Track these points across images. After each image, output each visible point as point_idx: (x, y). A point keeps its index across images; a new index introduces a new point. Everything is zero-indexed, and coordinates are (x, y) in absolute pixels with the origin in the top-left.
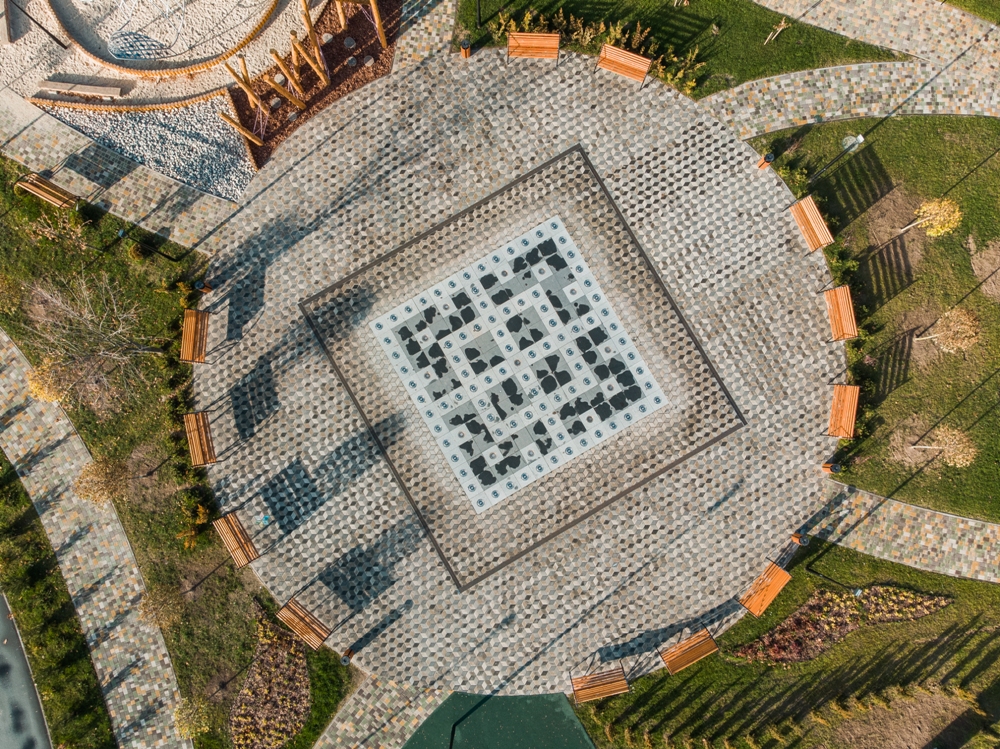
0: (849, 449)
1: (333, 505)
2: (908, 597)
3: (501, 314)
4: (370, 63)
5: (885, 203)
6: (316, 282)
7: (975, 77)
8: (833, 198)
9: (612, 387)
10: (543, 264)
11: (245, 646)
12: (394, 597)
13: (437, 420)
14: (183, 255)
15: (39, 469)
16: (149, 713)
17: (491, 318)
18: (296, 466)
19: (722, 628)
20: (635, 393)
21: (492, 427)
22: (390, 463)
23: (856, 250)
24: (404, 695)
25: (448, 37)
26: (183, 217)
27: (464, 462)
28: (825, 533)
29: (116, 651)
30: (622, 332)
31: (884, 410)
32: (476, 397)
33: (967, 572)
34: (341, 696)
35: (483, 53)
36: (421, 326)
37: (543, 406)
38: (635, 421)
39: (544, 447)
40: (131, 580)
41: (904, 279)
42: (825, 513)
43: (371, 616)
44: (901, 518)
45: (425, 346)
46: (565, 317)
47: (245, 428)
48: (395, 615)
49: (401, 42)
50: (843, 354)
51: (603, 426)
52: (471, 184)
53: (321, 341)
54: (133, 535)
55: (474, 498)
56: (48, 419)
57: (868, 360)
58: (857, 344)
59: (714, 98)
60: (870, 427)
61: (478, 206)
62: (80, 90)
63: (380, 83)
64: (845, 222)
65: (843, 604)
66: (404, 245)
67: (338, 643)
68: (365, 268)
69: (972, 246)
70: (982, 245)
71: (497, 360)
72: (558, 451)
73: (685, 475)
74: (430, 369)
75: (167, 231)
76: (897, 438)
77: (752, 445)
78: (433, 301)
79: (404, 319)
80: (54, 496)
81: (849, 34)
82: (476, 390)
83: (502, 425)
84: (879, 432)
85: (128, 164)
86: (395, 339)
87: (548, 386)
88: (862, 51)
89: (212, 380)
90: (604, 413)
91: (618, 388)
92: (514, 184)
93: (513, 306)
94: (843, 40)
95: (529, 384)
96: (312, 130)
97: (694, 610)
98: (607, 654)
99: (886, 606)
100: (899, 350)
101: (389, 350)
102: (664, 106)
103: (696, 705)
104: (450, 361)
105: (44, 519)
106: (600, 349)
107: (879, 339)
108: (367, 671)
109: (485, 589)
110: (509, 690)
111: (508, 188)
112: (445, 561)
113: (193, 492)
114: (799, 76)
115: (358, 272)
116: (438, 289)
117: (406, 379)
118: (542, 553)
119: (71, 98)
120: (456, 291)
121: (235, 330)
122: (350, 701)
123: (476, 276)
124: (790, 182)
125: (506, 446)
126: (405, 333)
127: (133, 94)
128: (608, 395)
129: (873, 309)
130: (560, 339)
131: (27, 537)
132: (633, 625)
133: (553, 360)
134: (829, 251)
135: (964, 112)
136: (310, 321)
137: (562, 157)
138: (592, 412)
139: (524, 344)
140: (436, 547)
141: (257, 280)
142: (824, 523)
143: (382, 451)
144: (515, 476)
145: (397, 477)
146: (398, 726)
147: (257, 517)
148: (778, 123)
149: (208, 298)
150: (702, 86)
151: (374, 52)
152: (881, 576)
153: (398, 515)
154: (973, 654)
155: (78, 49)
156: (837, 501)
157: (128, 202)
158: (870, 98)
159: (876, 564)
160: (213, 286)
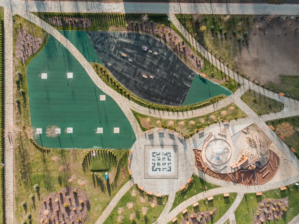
0: (137, 186)
1: (159, 138)
2: (122, 184)
3: (167, 163)
4: (197, 165)
5: (157, 203)
6: (179, 148)
7: (163, 218)
8: (160, 199)
9: (155, 169)
10: (169, 169)
11: (151, 124)
12: (148, 139)
13: (161, 152)
14: (189, 138)
15: (177, 114)
16: (150, 112)
17: (167, 162)
18: (164, 137)
19: (128, 166)
20: (153, 170)
21: (157, 156)
22: (159, 145)
23: (154, 198)
24: (139, 135)
25: (195, 173)
26: (192, 140)
27: (156, 152)
28: (131, 180)
29: (157, 113)
30: (159, 173)
31: (139, 192)
32: (161, 156)
33: (120, 190)
34: (142, 130)
35: (192, 175)
36: (170, 155)
37: (156, 162)
38: (150, 169)
39: (153, 160)
40: (162, 117)
41: (149, 201)
42: (133, 181)
43: (147, 136)
44: (128, 187)
45: (168, 154)
46: (163, 168)
47: (170, 134)
48: (146, 138)
49: (197, 168)
50: (145, 191)
51: (151, 166)
52: (180, 167)
53: (173, 145)
54: (166, 119)
55: (152, 151)
56: (181, 117)
57: (144, 193)
58: (146, 193)
59: (175, 194)
60: (138, 189)
61: (178, 167)
62: (209, 137)
63: (194, 164)
64: (157, 198)
65: (124, 178)
66: (178, 158)
67: (147, 132)
68: (178, 153)
69: (148, 208)
70: (148, 209)
71: (163, 160)
72: (152, 161)
73: (143, 171)
74: (165, 154)
75: (192, 138)
76: (136, 191)
77: (142, 178)
78: (171, 157)
79: (171, 154)
80: (174, 115)
81: (174, 209)
82: (161, 157)
83: (157, 157)
84: (137, 190)
85: (200, 137)
86: (170, 152)
87: (158, 163)
88: (172, 209)
89: (176, 134)
90: (153, 167)
91: (154, 169)
92: (178, 171)
93: (167, 164)
94: (174, 208)
95: (159, 162)
96: (193, 156)
97: (131, 164)
98: (132, 155)
99: (122, 181)
100: (143, 196)
101: (169, 151)
102: (177, 189)
103: (123, 160)
104: (165, 156)
105: (172, 112)
106: (158, 170)
107: (145, 195)
108: (143, 133)
109: (144, 147)
110: (134, 144)
111: (178, 170)
112: (148, 145)
113: (167, 127)
114: (173, 203)
115: (178, 152)
116: (172, 158)
117: (166, 151)
118: (144, 154)
119: (209, 135)
120: (171, 160)
121: (179, 138)
122: (141, 130)
123: (171, 163)
124: (163, 196)
125: (155, 156)
126: (170, 153)
127: (206, 141)
128: (154, 168)
129: (148, 196)
130: (161, 167)
131: (171, 110)
132: (133, 158)
133: (160, 165)
134: (155, 195)
135: (161, 215)
136: (176, 146)
137: (178, 177)
138: (153, 166)
139: (163, 163)
140: (150, 145)
141: (182, 143)
142: (132, 180)
143: (161, 145)
144: (152, 156)
145: (158, 145)
146: (137, 133)
147: (161, 131)
148: (169, 198)
149: (183, 138)
150: (177, 193)
151: (198, 165)
152: (125, 182)
153: (154, 144)
154: (114, 186)
155: (214, 139)
156: (133, 183)
157: (196, 135)
158: (167, 208)
159: (126, 182)
160: (184, 139)
